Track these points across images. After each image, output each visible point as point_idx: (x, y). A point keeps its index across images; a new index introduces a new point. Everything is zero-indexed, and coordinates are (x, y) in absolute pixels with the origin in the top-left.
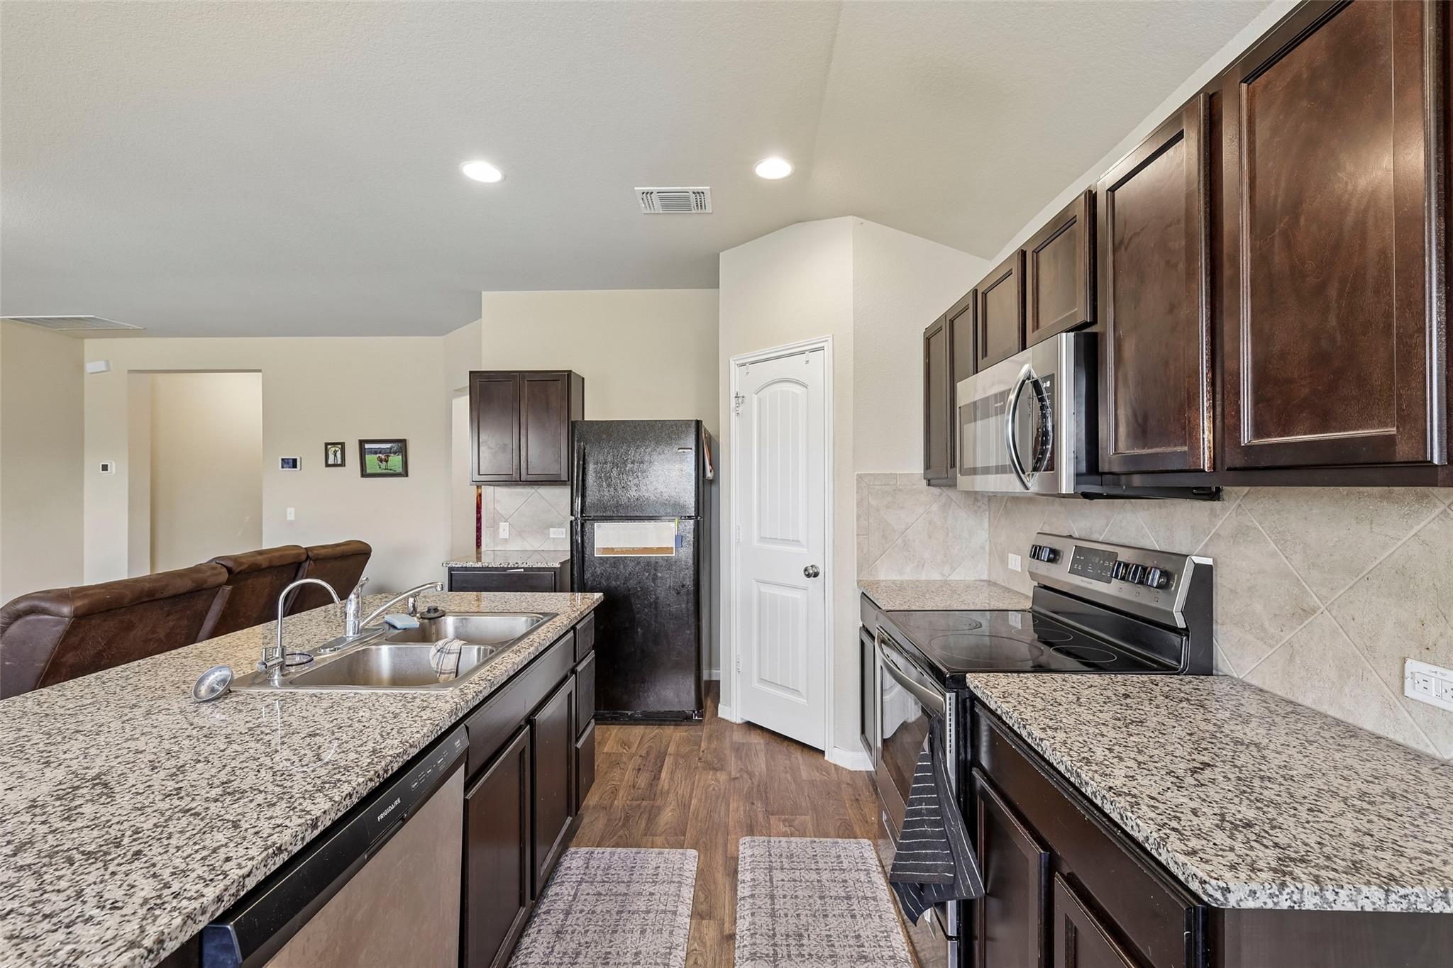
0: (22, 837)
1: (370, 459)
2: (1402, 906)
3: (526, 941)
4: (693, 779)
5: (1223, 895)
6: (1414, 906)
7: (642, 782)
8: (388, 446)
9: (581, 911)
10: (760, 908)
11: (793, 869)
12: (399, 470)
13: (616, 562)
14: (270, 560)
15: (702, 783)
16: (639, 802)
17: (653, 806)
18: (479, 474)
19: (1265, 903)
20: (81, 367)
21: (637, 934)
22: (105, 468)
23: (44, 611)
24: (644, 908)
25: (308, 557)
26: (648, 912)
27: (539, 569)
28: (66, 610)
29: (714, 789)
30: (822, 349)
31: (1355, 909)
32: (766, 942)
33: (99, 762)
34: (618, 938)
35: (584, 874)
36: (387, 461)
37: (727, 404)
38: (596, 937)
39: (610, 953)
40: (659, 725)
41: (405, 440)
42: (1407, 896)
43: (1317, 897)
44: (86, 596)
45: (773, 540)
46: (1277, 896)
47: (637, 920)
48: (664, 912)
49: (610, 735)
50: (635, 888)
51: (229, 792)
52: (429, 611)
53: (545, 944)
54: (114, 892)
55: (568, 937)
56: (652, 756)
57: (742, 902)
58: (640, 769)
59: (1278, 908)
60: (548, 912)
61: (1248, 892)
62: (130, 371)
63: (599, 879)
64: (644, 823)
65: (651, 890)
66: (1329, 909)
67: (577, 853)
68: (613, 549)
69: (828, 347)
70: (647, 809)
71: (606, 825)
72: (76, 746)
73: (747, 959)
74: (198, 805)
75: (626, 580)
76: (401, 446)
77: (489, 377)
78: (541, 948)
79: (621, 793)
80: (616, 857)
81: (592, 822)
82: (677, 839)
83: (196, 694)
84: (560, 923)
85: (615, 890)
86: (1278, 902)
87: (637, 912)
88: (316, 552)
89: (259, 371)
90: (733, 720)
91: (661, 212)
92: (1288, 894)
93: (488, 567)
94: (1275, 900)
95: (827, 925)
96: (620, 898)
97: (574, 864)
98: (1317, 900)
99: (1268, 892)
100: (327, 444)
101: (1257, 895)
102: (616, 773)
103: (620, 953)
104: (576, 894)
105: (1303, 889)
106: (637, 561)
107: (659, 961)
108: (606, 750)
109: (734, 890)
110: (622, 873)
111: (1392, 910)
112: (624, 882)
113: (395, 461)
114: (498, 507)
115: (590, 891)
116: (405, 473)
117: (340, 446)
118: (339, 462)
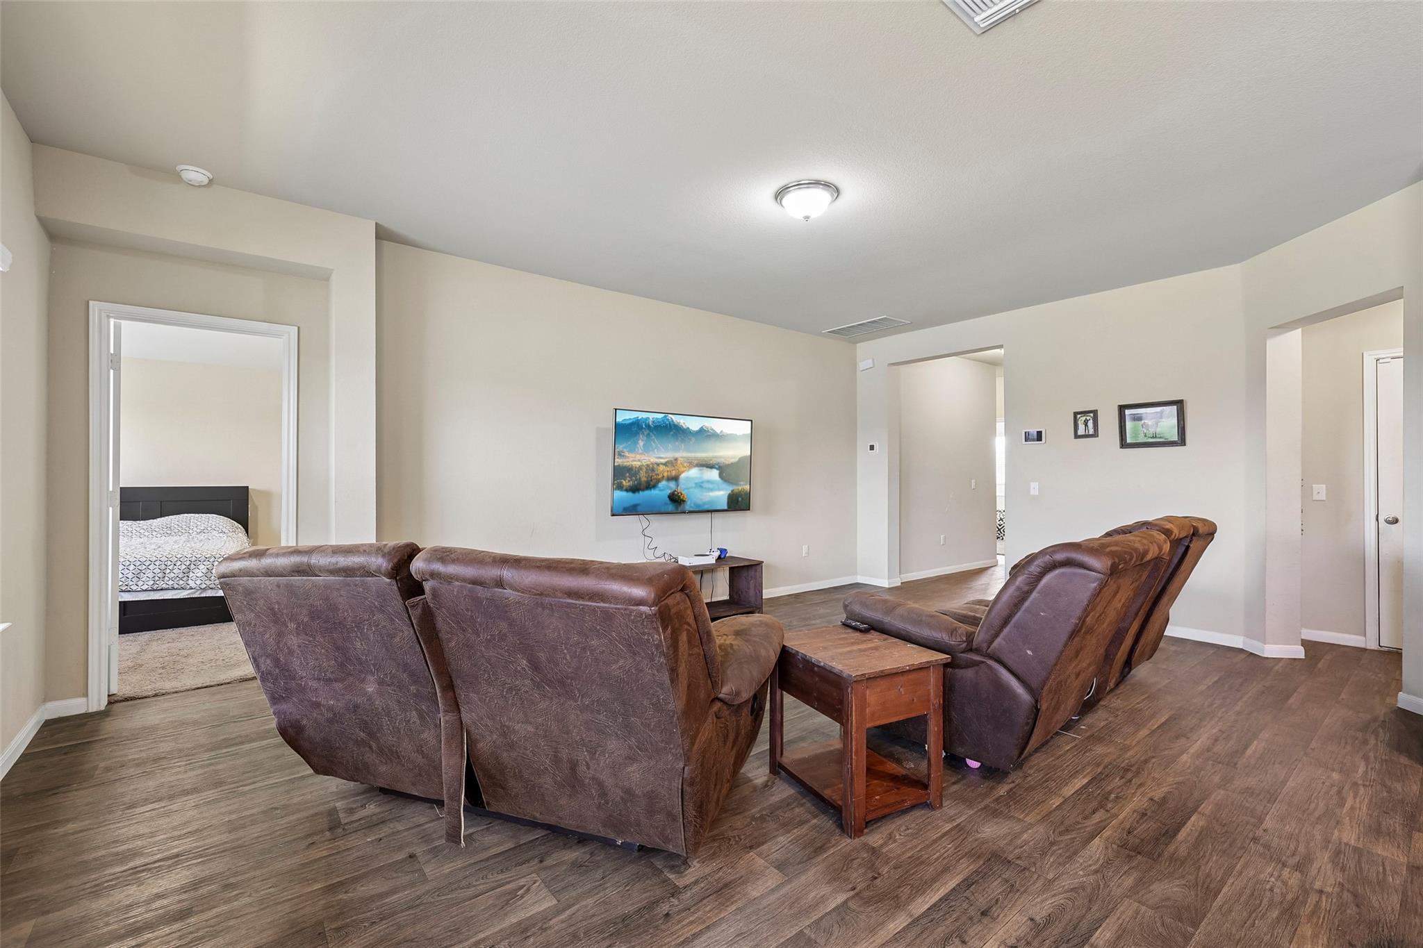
1: (1134, 426)
8: (1157, 409)
12: (1174, 438)
20: (855, 367)
22: (872, 448)
41: (1182, 400)
62: (888, 365)
76: (1176, 409)
100: (1076, 414)
116: (1182, 441)
117: (1092, 415)
118: (1091, 431)
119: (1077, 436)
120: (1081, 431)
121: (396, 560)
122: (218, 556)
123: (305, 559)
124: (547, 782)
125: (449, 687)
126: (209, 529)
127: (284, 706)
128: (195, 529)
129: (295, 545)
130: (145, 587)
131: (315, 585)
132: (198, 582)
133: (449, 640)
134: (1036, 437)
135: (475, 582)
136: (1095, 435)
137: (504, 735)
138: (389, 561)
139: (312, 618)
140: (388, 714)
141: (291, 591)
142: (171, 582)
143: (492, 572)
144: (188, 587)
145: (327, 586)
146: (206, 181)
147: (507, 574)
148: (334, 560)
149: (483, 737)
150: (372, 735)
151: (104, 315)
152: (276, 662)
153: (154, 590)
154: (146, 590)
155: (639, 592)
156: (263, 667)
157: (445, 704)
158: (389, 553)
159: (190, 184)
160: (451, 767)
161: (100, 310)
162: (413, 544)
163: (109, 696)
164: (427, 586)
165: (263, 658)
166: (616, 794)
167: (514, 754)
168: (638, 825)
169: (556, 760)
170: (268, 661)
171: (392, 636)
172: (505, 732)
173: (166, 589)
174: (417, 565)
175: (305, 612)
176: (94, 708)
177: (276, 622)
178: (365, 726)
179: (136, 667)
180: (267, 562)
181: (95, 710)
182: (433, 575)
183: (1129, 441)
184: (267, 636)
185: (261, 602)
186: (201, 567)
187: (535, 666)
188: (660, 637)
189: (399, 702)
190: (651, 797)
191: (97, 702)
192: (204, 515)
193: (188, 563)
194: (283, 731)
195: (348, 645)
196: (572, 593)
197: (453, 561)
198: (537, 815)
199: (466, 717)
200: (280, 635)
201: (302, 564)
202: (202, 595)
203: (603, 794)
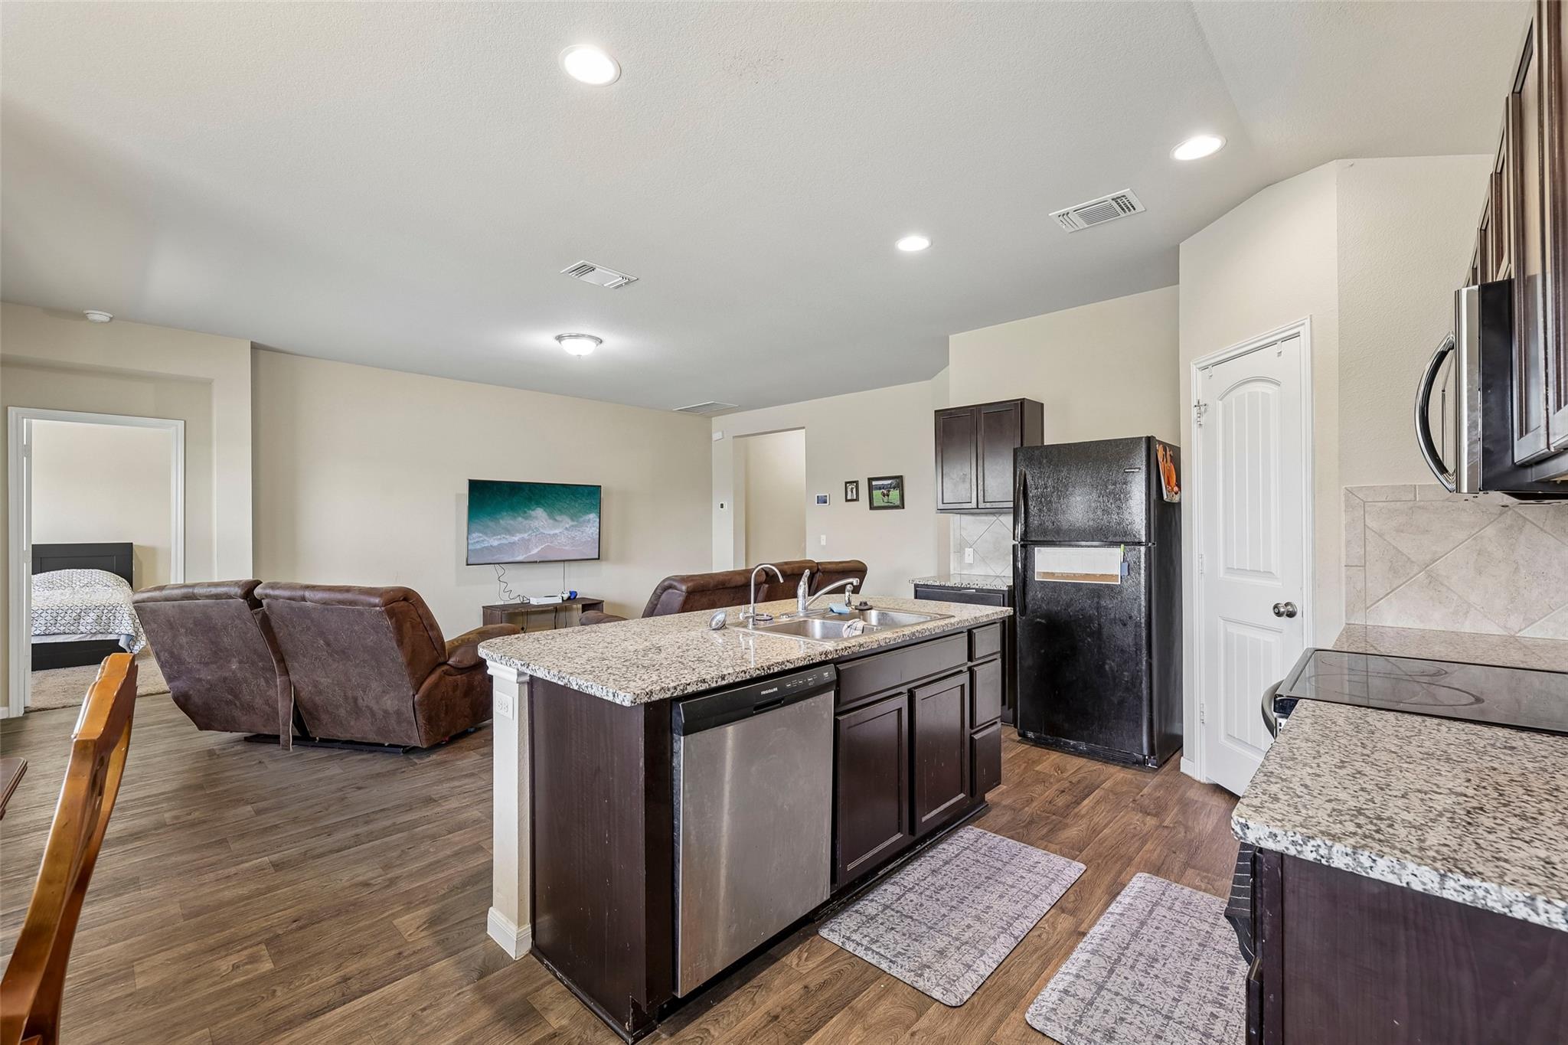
0: (628, 658)
1: (877, 493)
2: (1464, 896)
3: (909, 868)
4: (1115, 815)
5: (1242, 830)
6: (1483, 902)
7: (1061, 801)
8: (889, 482)
9: (957, 866)
10: (1124, 925)
11: (1182, 913)
12: (898, 503)
13: (1056, 587)
14: (793, 569)
15: (1125, 820)
16: (1048, 815)
17: (1060, 822)
18: (943, 503)
19: (1287, 849)
20: (710, 438)
21: (995, 896)
22: (722, 506)
23: (675, 588)
24: (1011, 883)
25: (818, 570)
26: (1013, 887)
27: (989, 591)
28: (684, 588)
29: (1135, 828)
30: (1297, 335)
31: (1398, 883)
32: (1114, 949)
33: (662, 643)
34: (978, 893)
35: (972, 845)
36: (888, 496)
37: (1189, 415)
38: (961, 885)
39: (967, 898)
40: (1105, 762)
41: (902, 476)
42: (1472, 888)
43: (1348, 858)
44: (692, 580)
45: (1242, 571)
46: (1301, 845)
47: (1001, 888)
48: (1027, 892)
49: (1048, 758)
50: (1008, 868)
51: (700, 660)
52: (861, 604)
53: (921, 874)
54: (645, 677)
55: (940, 876)
56: (1081, 786)
57: (1109, 915)
58: (1063, 791)
59: (1301, 857)
60: (933, 857)
61: (1268, 833)
62: (734, 437)
63: (982, 851)
64: (1045, 830)
65: (1024, 875)
66: (1364, 874)
67: (972, 829)
68: (1053, 574)
69: (1305, 331)
70: (1055, 822)
71: (1009, 822)
72: (658, 637)
73: (1088, 952)
74: (685, 662)
75: (1069, 605)
76: (899, 482)
77: (951, 414)
78: (918, 874)
79: (1034, 804)
80: (1005, 843)
81: (997, 816)
82: (1072, 851)
83: (710, 626)
84: (938, 866)
85: (992, 863)
86: (1302, 851)
87: (1004, 884)
88: (824, 566)
89: (804, 428)
90: (1197, 778)
91: (1087, 226)
92: (1313, 846)
93: (944, 586)
94: (1299, 848)
95: (1192, 965)
96: (993, 869)
97: (967, 836)
98: (1349, 860)
99: (1291, 839)
100: (846, 483)
101: (1278, 839)
102: (1039, 788)
103: (976, 901)
104: (958, 854)
105: (1331, 847)
106: (1078, 587)
107: (1004, 918)
108: (1037, 769)
109: (1107, 905)
110: (1004, 855)
111: (1450, 897)
112: (1002, 861)
113: (895, 495)
114: (964, 534)
115: (971, 857)
116: (902, 505)
117: (855, 484)
118: (855, 498)
119: (847, 500)
120: (849, 498)
121: (246, 589)
122: (107, 605)
123: (191, 590)
124: (342, 712)
125: (281, 660)
126: (93, 583)
127: (177, 683)
128: (78, 583)
129: (182, 582)
130: (37, 632)
131: (198, 606)
132: (89, 628)
133: (279, 633)
134: (823, 500)
135: (290, 599)
136: (857, 500)
137: (315, 686)
138: (242, 589)
139: (196, 625)
140: (246, 682)
141: (182, 609)
142: (62, 628)
143: (300, 593)
144: (79, 632)
145: (205, 606)
146: (108, 319)
147: (307, 594)
148: (209, 590)
149: (304, 689)
150: (236, 697)
151: (20, 417)
152: (172, 654)
153: (46, 635)
154: (38, 635)
155: (377, 600)
156: (163, 659)
157: (279, 671)
158: (242, 585)
159: (94, 322)
160: (284, 708)
161: (17, 414)
162: (258, 581)
163: (25, 708)
164: (264, 602)
165: (163, 653)
166: (380, 714)
167: (322, 698)
168: (394, 732)
169: (346, 698)
170: (166, 654)
171: (246, 633)
172: (316, 684)
173: (58, 634)
174: (258, 591)
175: (191, 621)
176: (13, 715)
177: (172, 628)
178: (231, 691)
179: (40, 693)
180: (165, 593)
181: (15, 716)
182: (267, 596)
183: (875, 505)
184: (166, 638)
185: (162, 617)
186: (92, 614)
187: (328, 644)
188: (388, 622)
189: (252, 673)
190: (398, 713)
191: (16, 711)
192: (87, 570)
193: (78, 611)
194: (176, 700)
195: (219, 640)
196: (340, 602)
197: (278, 588)
198: (339, 734)
199: (293, 678)
200: (175, 637)
201: (189, 593)
202: (92, 639)
203: (373, 714)
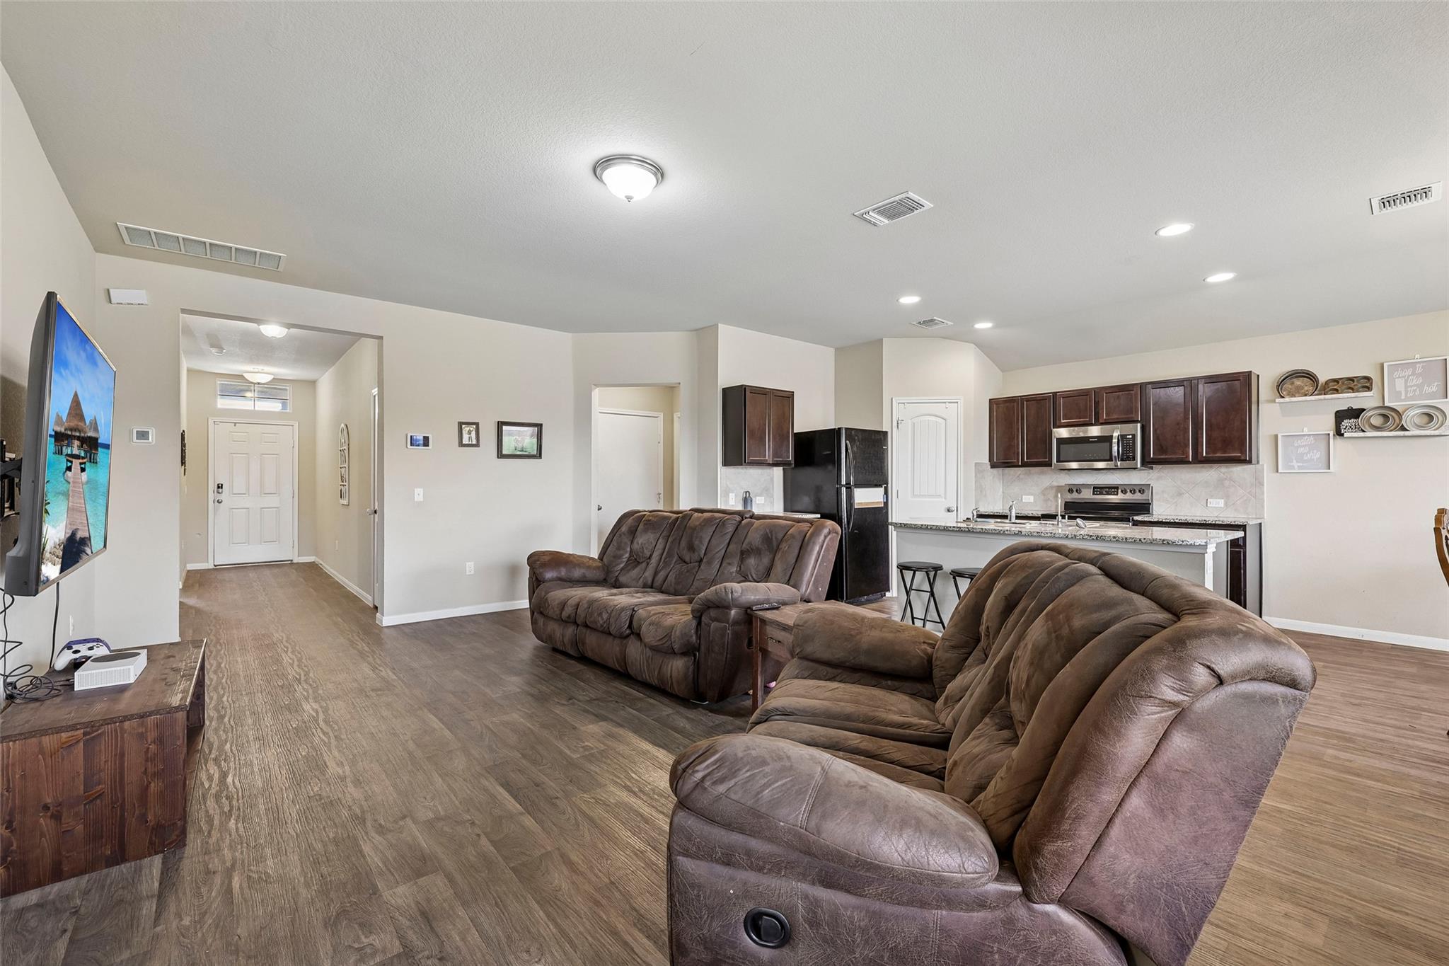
8: (525, 428)
12: (534, 452)
30: (957, 403)
41: (541, 424)
45: (923, 496)
68: (861, 503)
69: (961, 402)
75: (866, 520)
76: (537, 430)
77: (754, 390)
100: (460, 423)
116: (539, 456)
117: (474, 426)
118: (474, 442)
119: (461, 445)
120: (465, 441)
134: (422, 442)
136: (477, 445)
183: (504, 452)
